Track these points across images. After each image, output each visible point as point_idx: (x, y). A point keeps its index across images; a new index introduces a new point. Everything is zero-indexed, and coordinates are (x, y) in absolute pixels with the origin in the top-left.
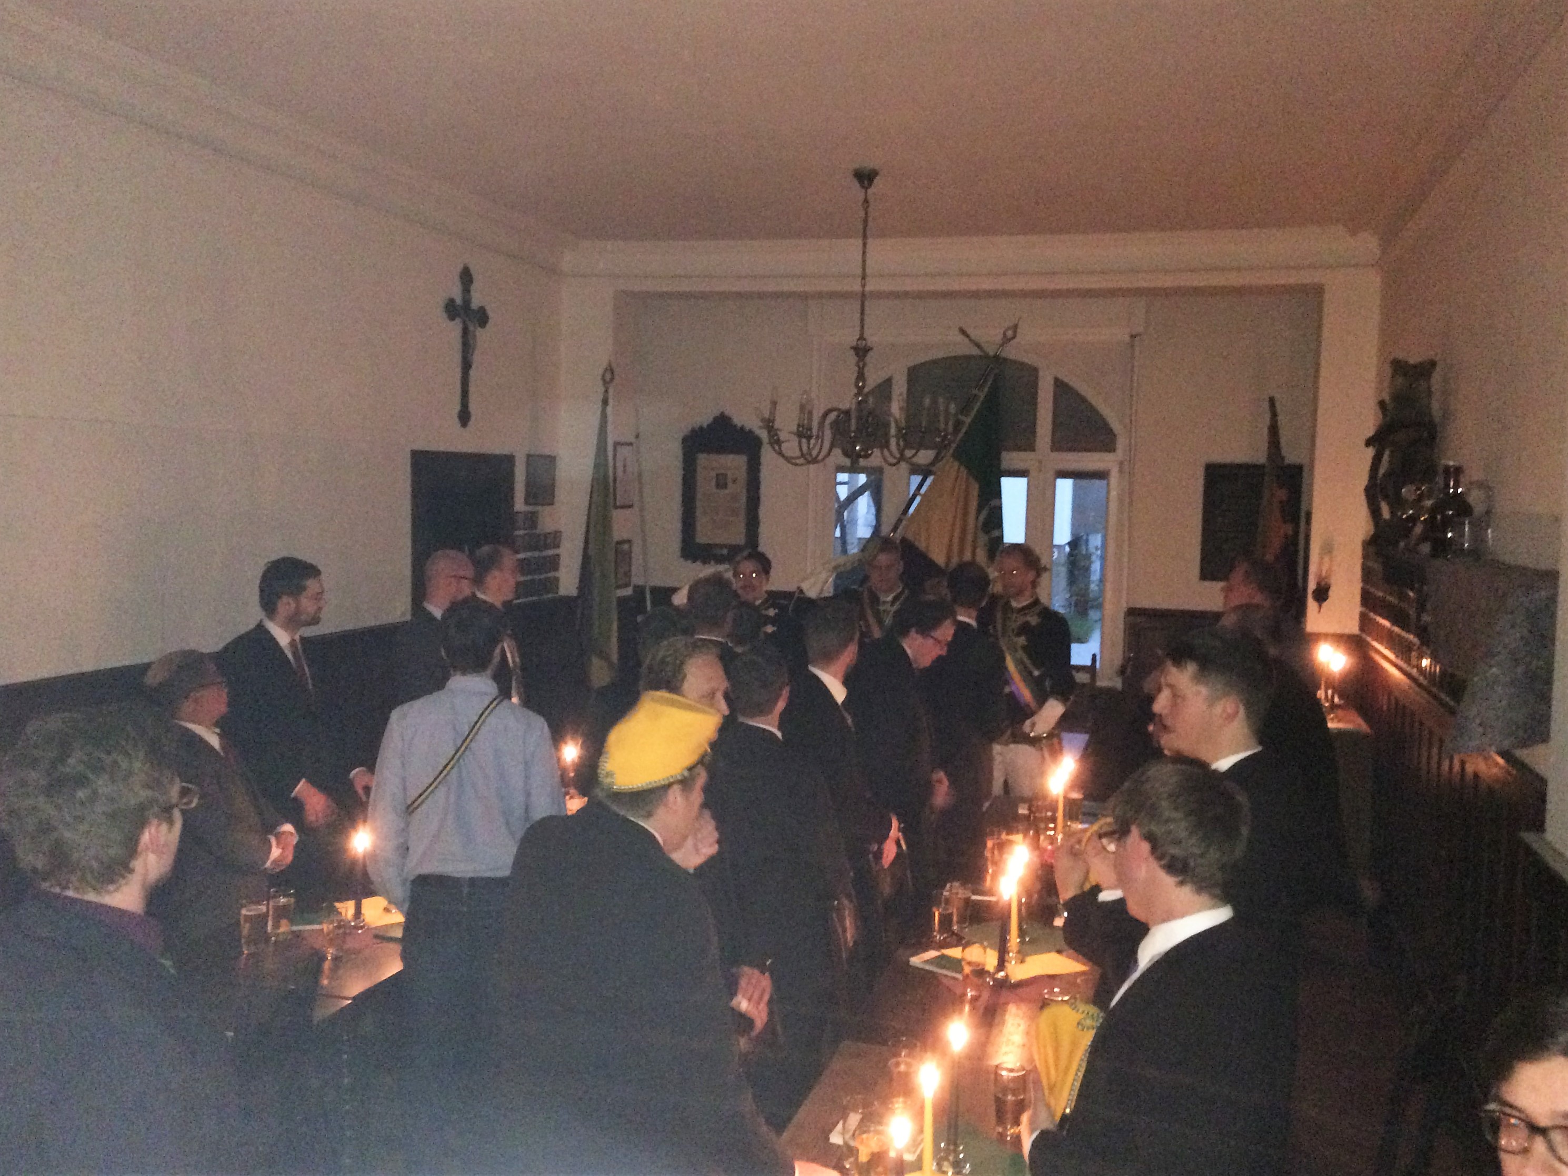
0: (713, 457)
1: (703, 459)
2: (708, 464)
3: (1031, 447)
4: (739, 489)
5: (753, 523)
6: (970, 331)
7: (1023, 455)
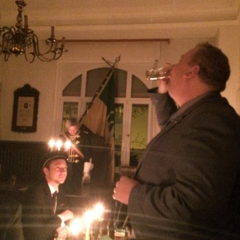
0: (24, 98)
1: (20, 99)
2: (23, 100)
3: (125, 96)
4: (31, 108)
5: (35, 119)
6: (106, 59)
7: (122, 99)
